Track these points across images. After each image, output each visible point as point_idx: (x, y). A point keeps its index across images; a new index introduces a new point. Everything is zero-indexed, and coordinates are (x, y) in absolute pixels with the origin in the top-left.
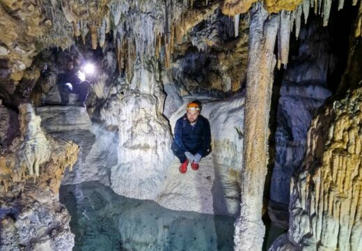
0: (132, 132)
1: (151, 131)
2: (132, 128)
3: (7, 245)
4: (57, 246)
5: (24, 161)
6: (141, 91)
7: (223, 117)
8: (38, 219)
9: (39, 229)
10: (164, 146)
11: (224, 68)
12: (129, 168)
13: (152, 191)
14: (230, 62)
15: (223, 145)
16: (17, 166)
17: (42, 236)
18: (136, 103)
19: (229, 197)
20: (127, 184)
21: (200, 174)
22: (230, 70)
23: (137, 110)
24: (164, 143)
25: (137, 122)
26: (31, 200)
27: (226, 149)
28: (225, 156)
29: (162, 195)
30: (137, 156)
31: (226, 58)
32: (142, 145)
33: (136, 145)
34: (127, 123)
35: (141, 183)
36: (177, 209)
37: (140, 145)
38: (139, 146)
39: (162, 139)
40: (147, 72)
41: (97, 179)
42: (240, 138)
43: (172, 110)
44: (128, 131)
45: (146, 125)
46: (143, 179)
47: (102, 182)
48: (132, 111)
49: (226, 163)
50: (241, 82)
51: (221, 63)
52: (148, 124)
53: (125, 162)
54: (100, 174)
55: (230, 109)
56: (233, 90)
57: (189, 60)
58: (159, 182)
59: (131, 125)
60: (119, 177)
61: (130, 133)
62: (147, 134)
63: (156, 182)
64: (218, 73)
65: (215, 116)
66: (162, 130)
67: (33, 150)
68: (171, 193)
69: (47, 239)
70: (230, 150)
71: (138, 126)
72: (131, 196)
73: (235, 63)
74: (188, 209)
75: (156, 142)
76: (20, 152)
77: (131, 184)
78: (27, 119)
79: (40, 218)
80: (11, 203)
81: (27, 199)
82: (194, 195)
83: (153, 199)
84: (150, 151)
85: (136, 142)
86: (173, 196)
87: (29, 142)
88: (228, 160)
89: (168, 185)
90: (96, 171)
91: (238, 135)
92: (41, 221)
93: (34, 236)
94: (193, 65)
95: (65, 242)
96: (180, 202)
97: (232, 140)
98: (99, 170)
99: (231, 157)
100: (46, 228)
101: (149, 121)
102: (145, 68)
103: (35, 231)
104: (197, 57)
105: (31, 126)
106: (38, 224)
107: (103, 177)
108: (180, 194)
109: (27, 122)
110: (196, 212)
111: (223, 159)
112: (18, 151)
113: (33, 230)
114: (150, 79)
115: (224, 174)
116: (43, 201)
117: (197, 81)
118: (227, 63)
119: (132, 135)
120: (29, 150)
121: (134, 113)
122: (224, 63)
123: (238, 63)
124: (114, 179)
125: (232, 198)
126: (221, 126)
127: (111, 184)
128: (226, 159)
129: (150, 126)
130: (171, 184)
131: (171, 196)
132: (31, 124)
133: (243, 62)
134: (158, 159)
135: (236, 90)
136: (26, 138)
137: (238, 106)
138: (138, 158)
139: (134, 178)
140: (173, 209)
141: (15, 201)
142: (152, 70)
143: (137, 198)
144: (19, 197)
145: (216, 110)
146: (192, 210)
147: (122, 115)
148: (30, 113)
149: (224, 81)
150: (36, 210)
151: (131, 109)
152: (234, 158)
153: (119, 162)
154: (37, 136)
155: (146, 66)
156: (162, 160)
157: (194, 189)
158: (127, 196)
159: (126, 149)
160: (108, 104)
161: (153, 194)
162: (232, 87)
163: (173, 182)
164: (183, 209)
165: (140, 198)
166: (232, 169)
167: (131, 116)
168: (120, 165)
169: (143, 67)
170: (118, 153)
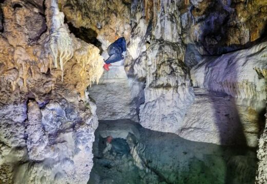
0: (157, 74)
1: (173, 72)
2: (156, 70)
3: (32, 125)
4: (78, 137)
5: (49, 54)
6: (165, 39)
7: (242, 61)
8: (65, 115)
9: (65, 123)
10: (184, 86)
11: (243, 20)
12: (153, 105)
13: (173, 125)
14: (248, 12)
15: (242, 86)
16: (43, 56)
17: (67, 129)
18: (160, 49)
19: (248, 132)
20: (152, 118)
21: (219, 112)
22: (249, 21)
23: (161, 54)
24: (184, 84)
25: (161, 65)
26: (59, 97)
27: (245, 90)
28: (243, 97)
29: (183, 129)
30: (160, 94)
31: (244, 9)
32: (165, 85)
33: (159, 85)
34: (152, 67)
35: (164, 117)
36: (196, 140)
37: (163, 84)
38: (162, 86)
39: (183, 81)
40: (170, 22)
41: (129, 118)
42: (260, 78)
43: (193, 64)
44: (153, 74)
45: (168, 67)
46: (166, 114)
47: (133, 120)
48: (157, 56)
49: (245, 103)
50: (259, 32)
51: (239, 15)
52: (170, 66)
53: (151, 100)
54: (132, 114)
55: (249, 54)
56: (252, 41)
57: (208, 22)
58: (180, 117)
59: (156, 69)
60: (146, 114)
61: (155, 75)
62: (169, 74)
63: (177, 117)
64: (236, 27)
65: (234, 61)
66: (183, 73)
67: (56, 41)
68: (190, 128)
69: (70, 131)
70: (249, 91)
71: (161, 68)
72: (155, 129)
73: (254, 13)
74: (206, 141)
75: (177, 82)
76: (46, 45)
77: (156, 119)
78: (51, 13)
79: (66, 113)
80: (43, 98)
81: (56, 96)
82: (212, 130)
83: (174, 132)
84: (171, 90)
85: (159, 82)
86: (192, 129)
87: (53, 35)
88: (247, 101)
89: (188, 121)
90: (129, 112)
91: (257, 75)
92: (67, 116)
93: (61, 128)
94: (213, 26)
95: (85, 135)
96: (199, 134)
97: (251, 80)
98: (131, 111)
99: (251, 97)
100: (71, 123)
101: (171, 63)
102: (168, 19)
103: (62, 124)
104: (216, 18)
105: (55, 20)
106: (65, 119)
107: (134, 116)
108: (199, 129)
109: (51, 16)
110: (214, 144)
111: (241, 101)
112: (44, 43)
113: (60, 123)
114: (172, 29)
115: (243, 113)
116: (71, 100)
117: (216, 39)
118: (246, 14)
119: (156, 77)
120: (52, 41)
121: (158, 57)
122: (242, 15)
123: (257, 12)
124: (142, 115)
125: (252, 133)
126: (240, 68)
127: (139, 120)
128: (245, 100)
129: (172, 68)
130: (191, 120)
131: (190, 130)
132: (55, 18)
133: (262, 10)
134: (179, 97)
135: (254, 40)
136: (51, 31)
137: (257, 50)
138: (161, 96)
139: (157, 114)
140: (192, 140)
141: (46, 96)
142: (174, 21)
143: (160, 131)
144: (50, 93)
145: (234, 57)
146: (210, 142)
147: (149, 61)
148: (54, 7)
149: (242, 34)
150: (62, 105)
151: (155, 55)
152: (253, 98)
153: (146, 101)
154: (60, 30)
155: (169, 17)
156: (183, 100)
157: (213, 124)
158: (152, 129)
159: (152, 89)
160: (139, 60)
161: (174, 128)
162: (250, 39)
163: (193, 118)
164: (202, 140)
165: (163, 131)
166: (251, 109)
167: (155, 61)
168: (146, 104)
169: (166, 18)
170: (145, 93)
